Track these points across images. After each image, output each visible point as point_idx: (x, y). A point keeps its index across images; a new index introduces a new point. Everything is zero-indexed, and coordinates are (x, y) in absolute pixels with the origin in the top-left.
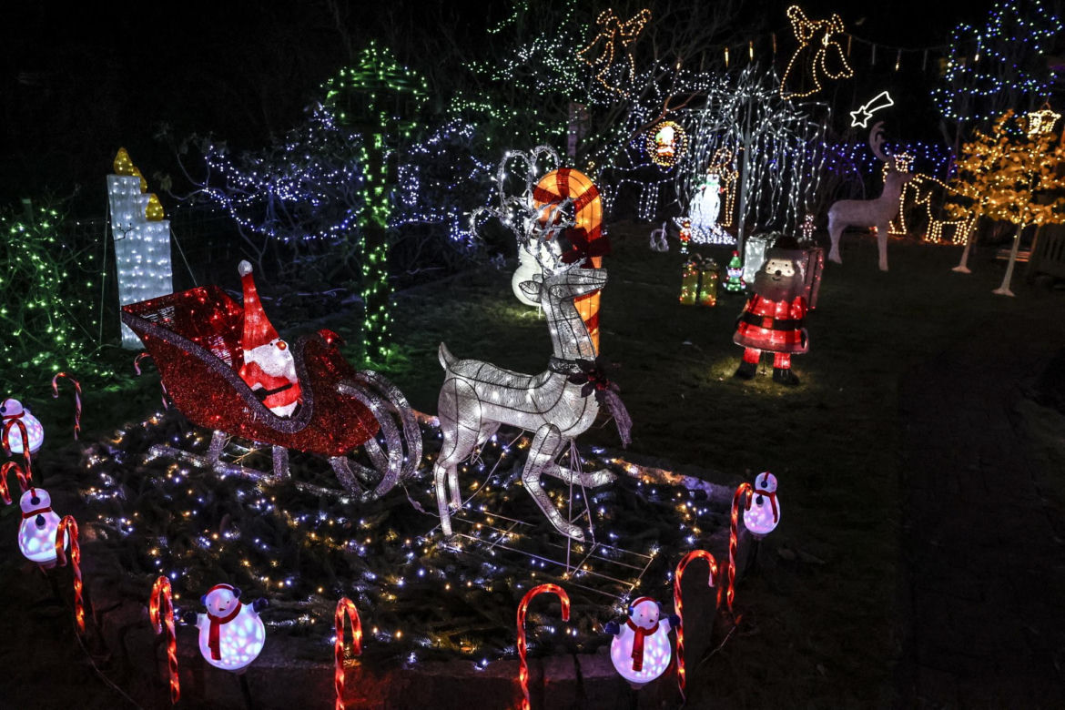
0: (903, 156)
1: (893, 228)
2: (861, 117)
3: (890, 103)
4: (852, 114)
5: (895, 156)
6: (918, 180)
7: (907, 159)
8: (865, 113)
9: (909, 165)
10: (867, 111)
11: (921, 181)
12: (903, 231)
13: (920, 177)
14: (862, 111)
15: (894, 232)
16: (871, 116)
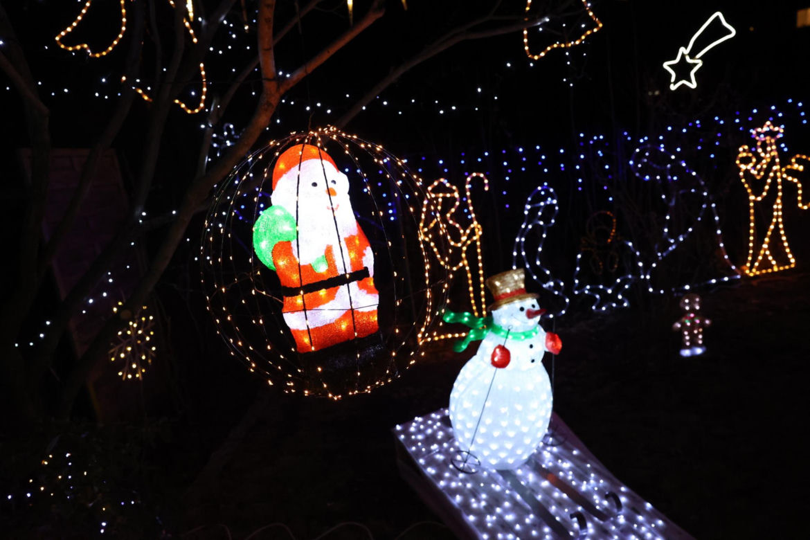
0: (766, 129)
1: (774, 262)
2: (683, 70)
3: (729, 32)
4: (666, 65)
5: (753, 132)
6: (796, 166)
7: (771, 134)
8: (688, 60)
9: (778, 142)
10: (692, 55)
11: (801, 168)
12: (789, 263)
13: (799, 162)
14: (683, 56)
15: (776, 269)
16: (700, 63)
